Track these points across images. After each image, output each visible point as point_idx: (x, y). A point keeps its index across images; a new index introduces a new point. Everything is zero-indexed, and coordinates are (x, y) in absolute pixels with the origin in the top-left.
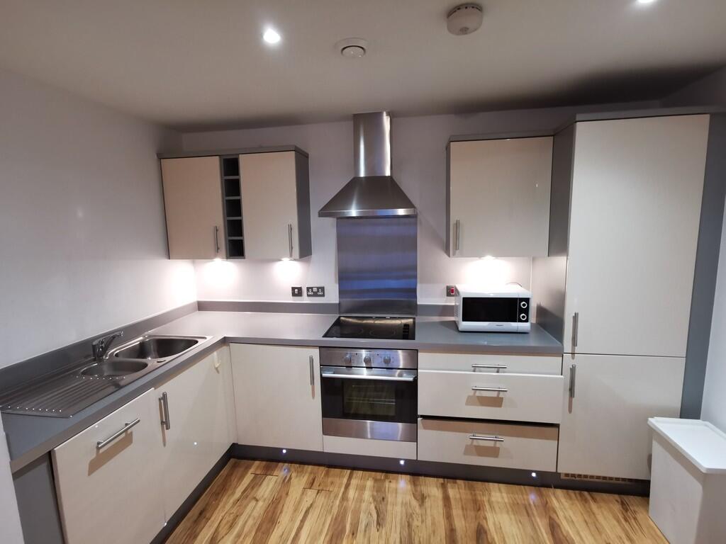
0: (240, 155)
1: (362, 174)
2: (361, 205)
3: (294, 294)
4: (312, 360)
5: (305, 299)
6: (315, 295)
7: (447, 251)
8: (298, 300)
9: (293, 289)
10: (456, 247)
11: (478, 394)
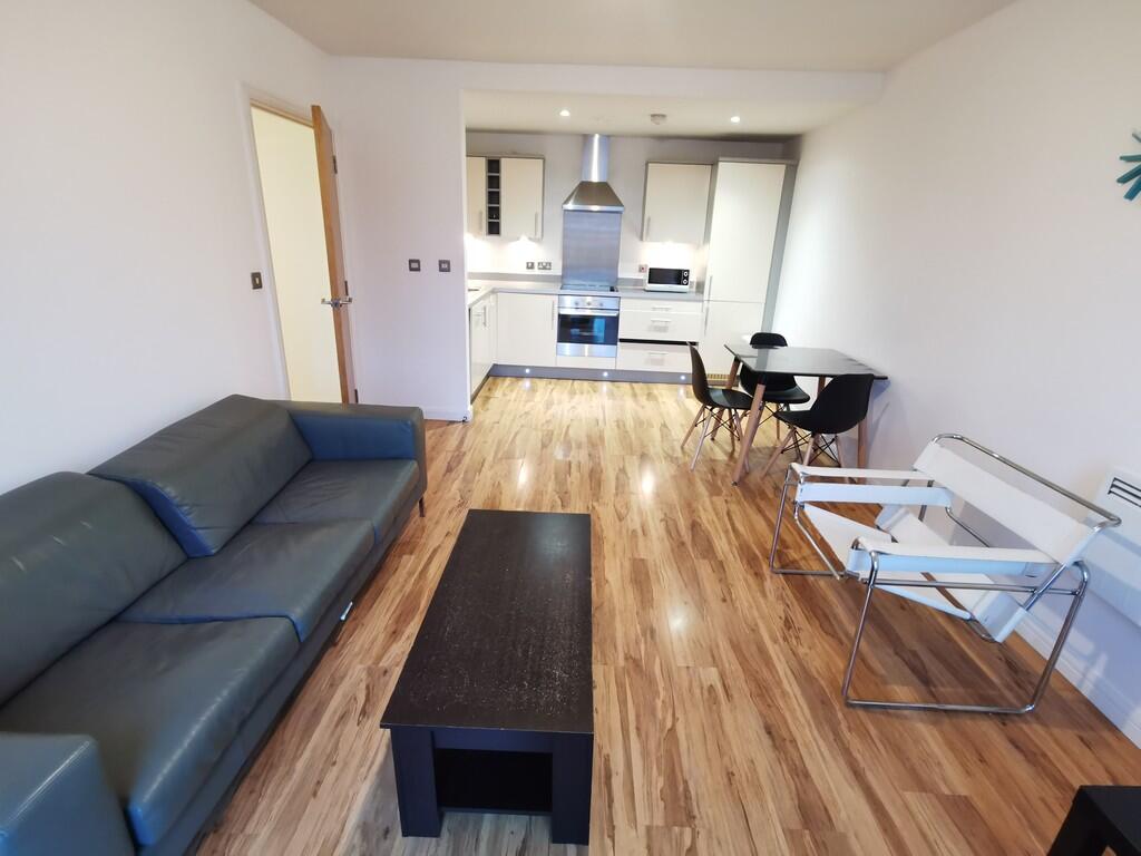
0: (502, 159)
3: (528, 268)
4: (554, 304)
5: (536, 271)
6: (544, 268)
7: (641, 239)
8: (530, 272)
9: (528, 264)
10: (648, 235)
11: (656, 324)
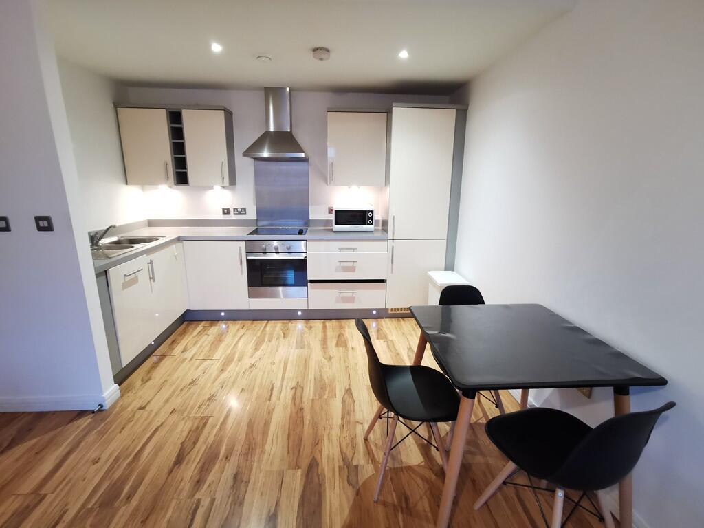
0: (183, 110)
1: (272, 129)
2: (271, 149)
3: (224, 213)
4: (240, 250)
5: (232, 217)
6: (240, 213)
7: (326, 181)
8: (227, 218)
9: (223, 210)
10: (331, 180)
11: (343, 264)
